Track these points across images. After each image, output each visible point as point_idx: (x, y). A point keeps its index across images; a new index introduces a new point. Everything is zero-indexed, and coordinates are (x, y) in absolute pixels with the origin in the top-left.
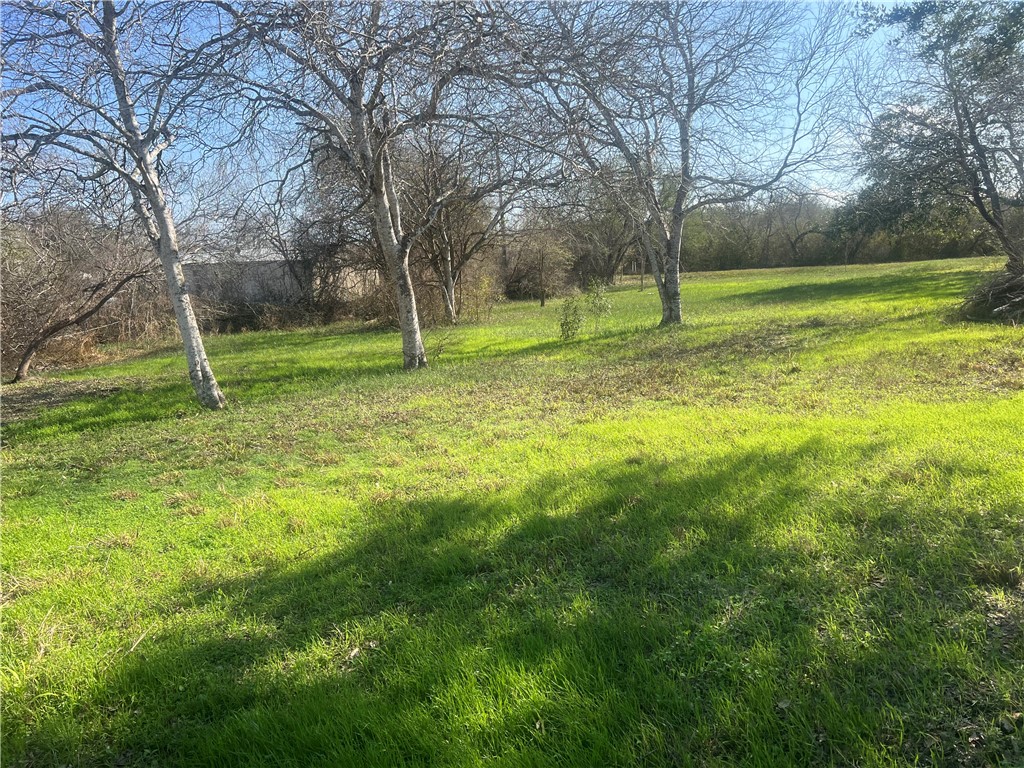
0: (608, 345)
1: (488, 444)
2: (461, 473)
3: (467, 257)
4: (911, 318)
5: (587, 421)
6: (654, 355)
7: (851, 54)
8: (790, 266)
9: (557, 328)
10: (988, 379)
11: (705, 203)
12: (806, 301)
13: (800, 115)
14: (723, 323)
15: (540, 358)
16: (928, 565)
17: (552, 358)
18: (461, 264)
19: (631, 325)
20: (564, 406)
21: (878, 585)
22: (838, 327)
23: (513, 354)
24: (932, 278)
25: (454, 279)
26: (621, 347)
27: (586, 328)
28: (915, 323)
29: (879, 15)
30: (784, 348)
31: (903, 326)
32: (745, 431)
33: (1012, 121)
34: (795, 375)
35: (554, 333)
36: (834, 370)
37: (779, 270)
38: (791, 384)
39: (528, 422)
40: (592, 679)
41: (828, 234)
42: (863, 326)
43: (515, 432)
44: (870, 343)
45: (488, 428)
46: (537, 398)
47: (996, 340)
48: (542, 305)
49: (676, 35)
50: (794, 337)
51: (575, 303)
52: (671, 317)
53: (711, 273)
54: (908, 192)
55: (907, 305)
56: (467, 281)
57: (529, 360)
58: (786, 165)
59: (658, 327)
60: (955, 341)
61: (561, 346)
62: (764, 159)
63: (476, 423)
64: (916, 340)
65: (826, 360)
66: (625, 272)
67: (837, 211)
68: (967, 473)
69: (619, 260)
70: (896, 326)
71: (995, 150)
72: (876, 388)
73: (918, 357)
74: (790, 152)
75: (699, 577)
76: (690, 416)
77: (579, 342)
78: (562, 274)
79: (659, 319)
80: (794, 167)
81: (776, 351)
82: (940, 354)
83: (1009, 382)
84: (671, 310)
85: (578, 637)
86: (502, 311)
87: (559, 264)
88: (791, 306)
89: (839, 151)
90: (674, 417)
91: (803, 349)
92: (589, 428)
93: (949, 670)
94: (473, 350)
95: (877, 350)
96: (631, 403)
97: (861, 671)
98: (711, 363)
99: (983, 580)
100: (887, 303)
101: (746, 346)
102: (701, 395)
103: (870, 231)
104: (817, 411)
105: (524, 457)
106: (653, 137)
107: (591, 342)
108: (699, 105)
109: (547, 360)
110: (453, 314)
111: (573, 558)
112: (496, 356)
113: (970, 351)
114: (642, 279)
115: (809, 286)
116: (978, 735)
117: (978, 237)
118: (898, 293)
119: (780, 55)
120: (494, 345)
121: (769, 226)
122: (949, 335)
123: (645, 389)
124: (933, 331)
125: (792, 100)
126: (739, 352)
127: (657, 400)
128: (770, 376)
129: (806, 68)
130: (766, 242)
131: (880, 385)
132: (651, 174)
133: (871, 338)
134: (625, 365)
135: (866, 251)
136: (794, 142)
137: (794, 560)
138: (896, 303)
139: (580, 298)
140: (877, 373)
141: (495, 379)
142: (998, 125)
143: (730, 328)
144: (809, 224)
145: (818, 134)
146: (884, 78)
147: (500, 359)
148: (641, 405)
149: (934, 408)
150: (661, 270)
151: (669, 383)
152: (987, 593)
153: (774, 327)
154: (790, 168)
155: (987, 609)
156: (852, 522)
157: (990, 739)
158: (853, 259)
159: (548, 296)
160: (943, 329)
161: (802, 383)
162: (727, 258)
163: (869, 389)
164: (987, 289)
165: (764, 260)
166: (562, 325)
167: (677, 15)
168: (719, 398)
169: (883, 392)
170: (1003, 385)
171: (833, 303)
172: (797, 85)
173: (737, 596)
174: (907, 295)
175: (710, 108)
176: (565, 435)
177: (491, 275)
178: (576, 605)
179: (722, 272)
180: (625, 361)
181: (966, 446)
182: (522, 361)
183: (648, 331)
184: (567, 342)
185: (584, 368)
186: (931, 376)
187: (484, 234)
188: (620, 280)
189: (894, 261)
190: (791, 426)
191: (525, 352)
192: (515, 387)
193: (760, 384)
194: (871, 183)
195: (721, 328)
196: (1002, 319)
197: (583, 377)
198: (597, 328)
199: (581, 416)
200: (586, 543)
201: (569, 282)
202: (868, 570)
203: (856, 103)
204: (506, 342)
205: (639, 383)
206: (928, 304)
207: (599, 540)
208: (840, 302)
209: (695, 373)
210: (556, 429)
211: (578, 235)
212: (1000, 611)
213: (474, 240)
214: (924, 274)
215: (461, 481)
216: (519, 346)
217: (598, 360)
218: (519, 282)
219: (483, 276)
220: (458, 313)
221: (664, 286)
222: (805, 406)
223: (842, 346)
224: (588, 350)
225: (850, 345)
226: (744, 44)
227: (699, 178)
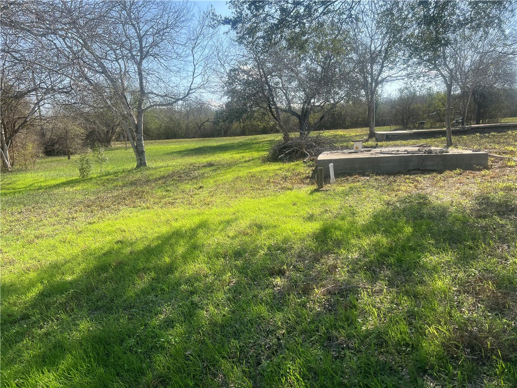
0: (108, 180)
1: (30, 242)
2: (11, 262)
3: (16, 132)
4: (249, 161)
5: (94, 223)
6: (133, 183)
7: (214, 40)
8: (199, 137)
9: (78, 171)
10: (277, 186)
11: (153, 106)
12: (206, 154)
13: (195, 66)
14: (168, 166)
15: (67, 189)
16: (252, 272)
17: (74, 188)
18: (11, 136)
19: (121, 169)
20: (81, 216)
21: (232, 284)
22: (220, 166)
23: (50, 187)
24: (257, 143)
25: (7, 144)
26: (115, 180)
27: (95, 171)
28: (250, 163)
29: (219, 19)
30: (196, 177)
31: (246, 164)
32: (177, 219)
33: (282, 76)
34: (201, 190)
35: (76, 174)
36: (218, 186)
37: (194, 139)
38: (199, 194)
39: (58, 227)
40: (88, 366)
41: (214, 123)
42: (230, 165)
43: (49, 234)
44: (233, 173)
45: (31, 233)
46: (64, 212)
47: (280, 169)
48: (69, 158)
49: (130, 19)
50: (201, 171)
51: (87, 158)
52: (141, 163)
53: (162, 141)
54: (245, 105)
55: (248, 155)
56: (17, 146)
57: (60, 191)
58: (190, 89)
59: (135, 169)
60: (266, 171)
61: (80, 181)
62: (180, 86)
63: (23, 231)
64: (251, 171)
65: (215, 182)
66: (117, 140)
67: (216, 111)
68: (267, 228)
69: (113, 133)
70: (243, 165)
71: (277, 88)
72: (235, 193)
73: (252, 178)
74: (192, 83)
75: (151, 297)
76: (150, 214)
77: (91, 179)
78: (80, 141)
79: (136, 164)
80: (195, 90)
81: (193, 179)
82: (260, 177)
83: (284, 187)
84: (141, 160)
85: (82, 345)
86: (42, 163)
87: (77, 136)
88: (200, 157)
89: (214, 84)
90: (142, 216)
91: (205, 177)
92: (95, 226)
93: (258, 318)
94: (23, 186)
95: (235, 176)
96: (119, 210)
97: (223, 327)
98: (162, 186)
99: (272, 274)
100: (240, 154)
101: (179, 177)
102: (157, 203)
103: (231, 122)
104: (210, 206)
105: (54, 247)
106: (123, 70)
107: (98, 178)
108: (146, 56)
109: (71, 190)
110: (9, 165)
111: (81, 300)
112: (38, 189)
113: (271, 175)
114: (126, 144)
115: (208, 147)
116: (269, 344)
117: (273, 125)
118: (244, 150)
119: (183, 36)
120: (37, 183)
121: (188, 118)
122: (263, 168)
123: (127, 202)
124: (257, 166)
125: (191, 58)
126: (175, 180)
127: (134, 207)
128: (190, 191)
129: (196, 43)
130: (187, 126)
131: (237, 192)
132: (124, 90)
133: (233, 171)
134: (117, 190)
135: (231, 131)
136: (193, 79)
137: (197, 280)
138: (243, 155)
139: (90, 154)
140: (235, 187)
141: (38, 203)
142: (277, 77)
143: (171, 168)
144: (205, 118)
145: (204, 75)
146: (230, 52)
147: (41, 191)
148: (125, 211)
149: (257, 200)
150: (134, 140)
151: (140, 198)
152: (273, 280)
153: (191, 167)
154: (193, 91)
155: (274, 286)
156: (222, 257)
157: (273, 344)
158: (226, 134)
159: (72, 154)
160: (261, 165)
161: (204, 193)
162: (169, 134)
163: (232, 194)
164: (276, 148)
165: (186, 135)
166: (80, 170)
167: (130, 9)
168: (166, 204)
169: (237, 195)
170: (282, 188)
171: (217, 155)
172: (192, 51)
173: (169, 303)
174: (248, 151)
175: (152, 58)
176: (80, 232)
177: (34, 142)
178: (81, 327)
179: (168, 140)
180: (117, 188)
181: (268, 216)
182: (56, 191)
183: (130, 171)
184: (84, 178)
185: (94, 193)
186: (257, 186)
187: (26, 118)
188: (114, 144)
189: (243, 135)
190: (198, 214)
191: (58, 186)
192: (50, 206)
193: (185, 195)
194: (230, 100)
195: (167, 168)
196: (282, 160)
197: (92, 198)
198: (101, 171)
199: (91, 220)
200: (89, 290)
201: (85, 145)
202: (228, 278)
203: (219, 63)
204: (45, 181)
205: (124, 199)
206: (256, 155)
207: (97, 288)
208: (221, 154)
209: (154, 192)
210: (75, 229)
211: (87, 120)
212: (279, 287)
213: (20, 122)
214: (254, 141)
215: (11, 267)
216: (54, 182)
217: (102, 188)
218: (53, 146)
219: (28, 143)
220: (12, 165)
221: (136, 147)
222: (205, 204)
223: (221, 175)
224: (96, 183)
225: (225, 174)
226: (166, 28)
227: (149, 93)
